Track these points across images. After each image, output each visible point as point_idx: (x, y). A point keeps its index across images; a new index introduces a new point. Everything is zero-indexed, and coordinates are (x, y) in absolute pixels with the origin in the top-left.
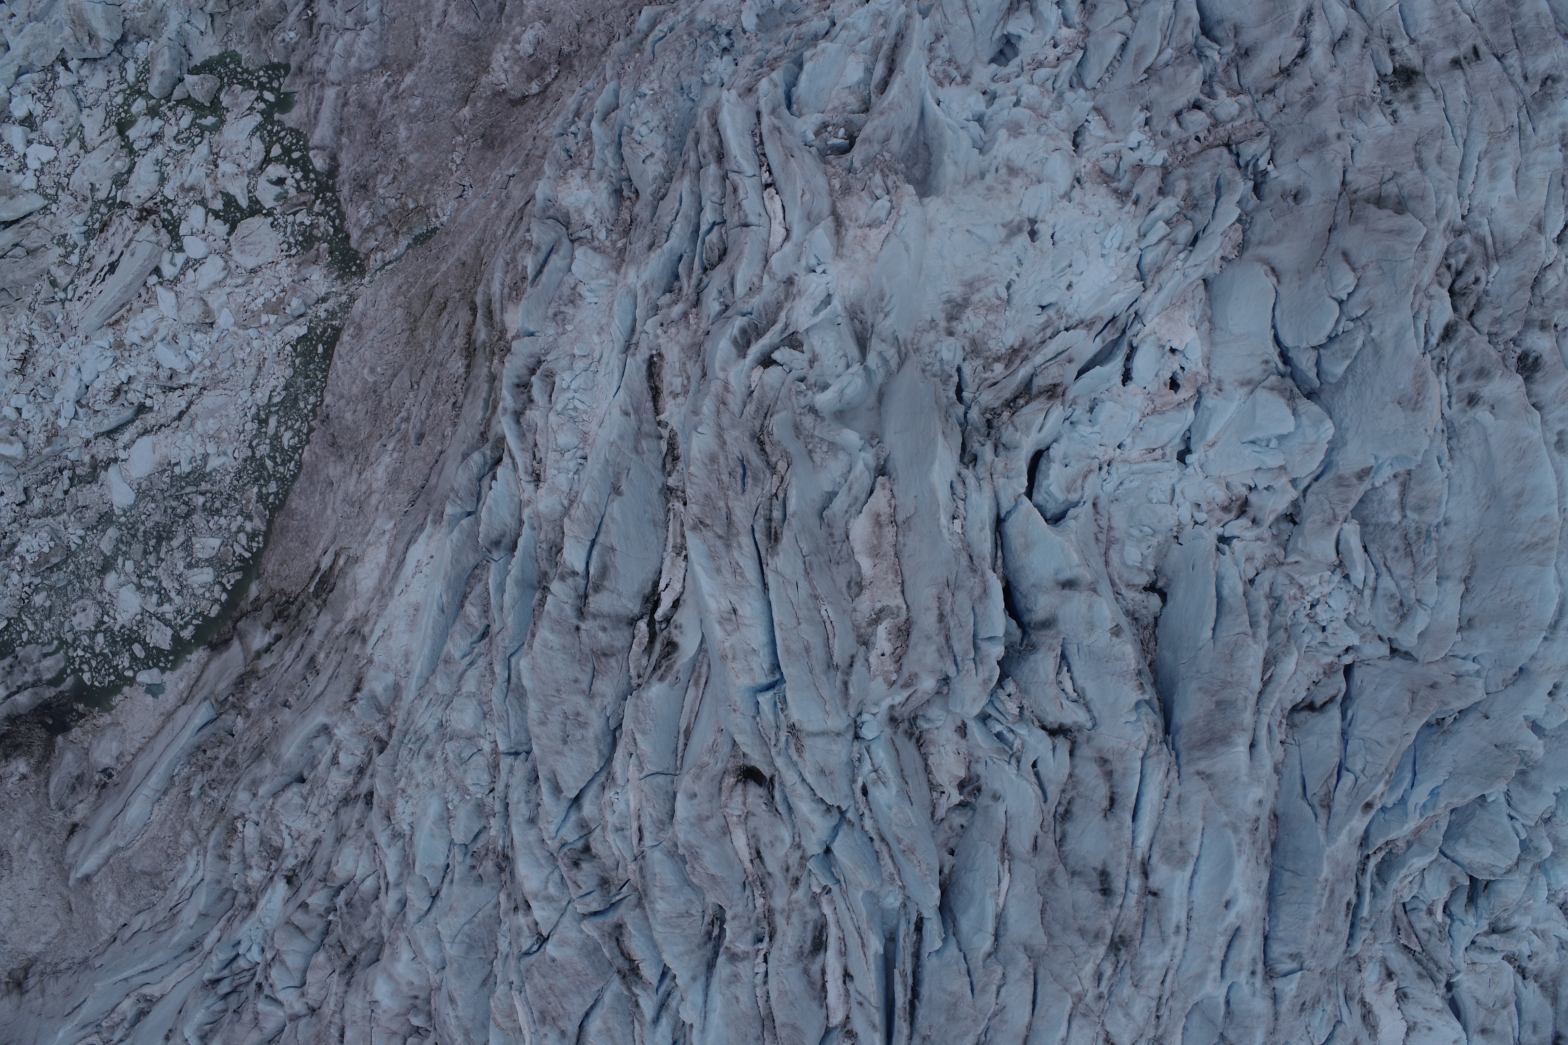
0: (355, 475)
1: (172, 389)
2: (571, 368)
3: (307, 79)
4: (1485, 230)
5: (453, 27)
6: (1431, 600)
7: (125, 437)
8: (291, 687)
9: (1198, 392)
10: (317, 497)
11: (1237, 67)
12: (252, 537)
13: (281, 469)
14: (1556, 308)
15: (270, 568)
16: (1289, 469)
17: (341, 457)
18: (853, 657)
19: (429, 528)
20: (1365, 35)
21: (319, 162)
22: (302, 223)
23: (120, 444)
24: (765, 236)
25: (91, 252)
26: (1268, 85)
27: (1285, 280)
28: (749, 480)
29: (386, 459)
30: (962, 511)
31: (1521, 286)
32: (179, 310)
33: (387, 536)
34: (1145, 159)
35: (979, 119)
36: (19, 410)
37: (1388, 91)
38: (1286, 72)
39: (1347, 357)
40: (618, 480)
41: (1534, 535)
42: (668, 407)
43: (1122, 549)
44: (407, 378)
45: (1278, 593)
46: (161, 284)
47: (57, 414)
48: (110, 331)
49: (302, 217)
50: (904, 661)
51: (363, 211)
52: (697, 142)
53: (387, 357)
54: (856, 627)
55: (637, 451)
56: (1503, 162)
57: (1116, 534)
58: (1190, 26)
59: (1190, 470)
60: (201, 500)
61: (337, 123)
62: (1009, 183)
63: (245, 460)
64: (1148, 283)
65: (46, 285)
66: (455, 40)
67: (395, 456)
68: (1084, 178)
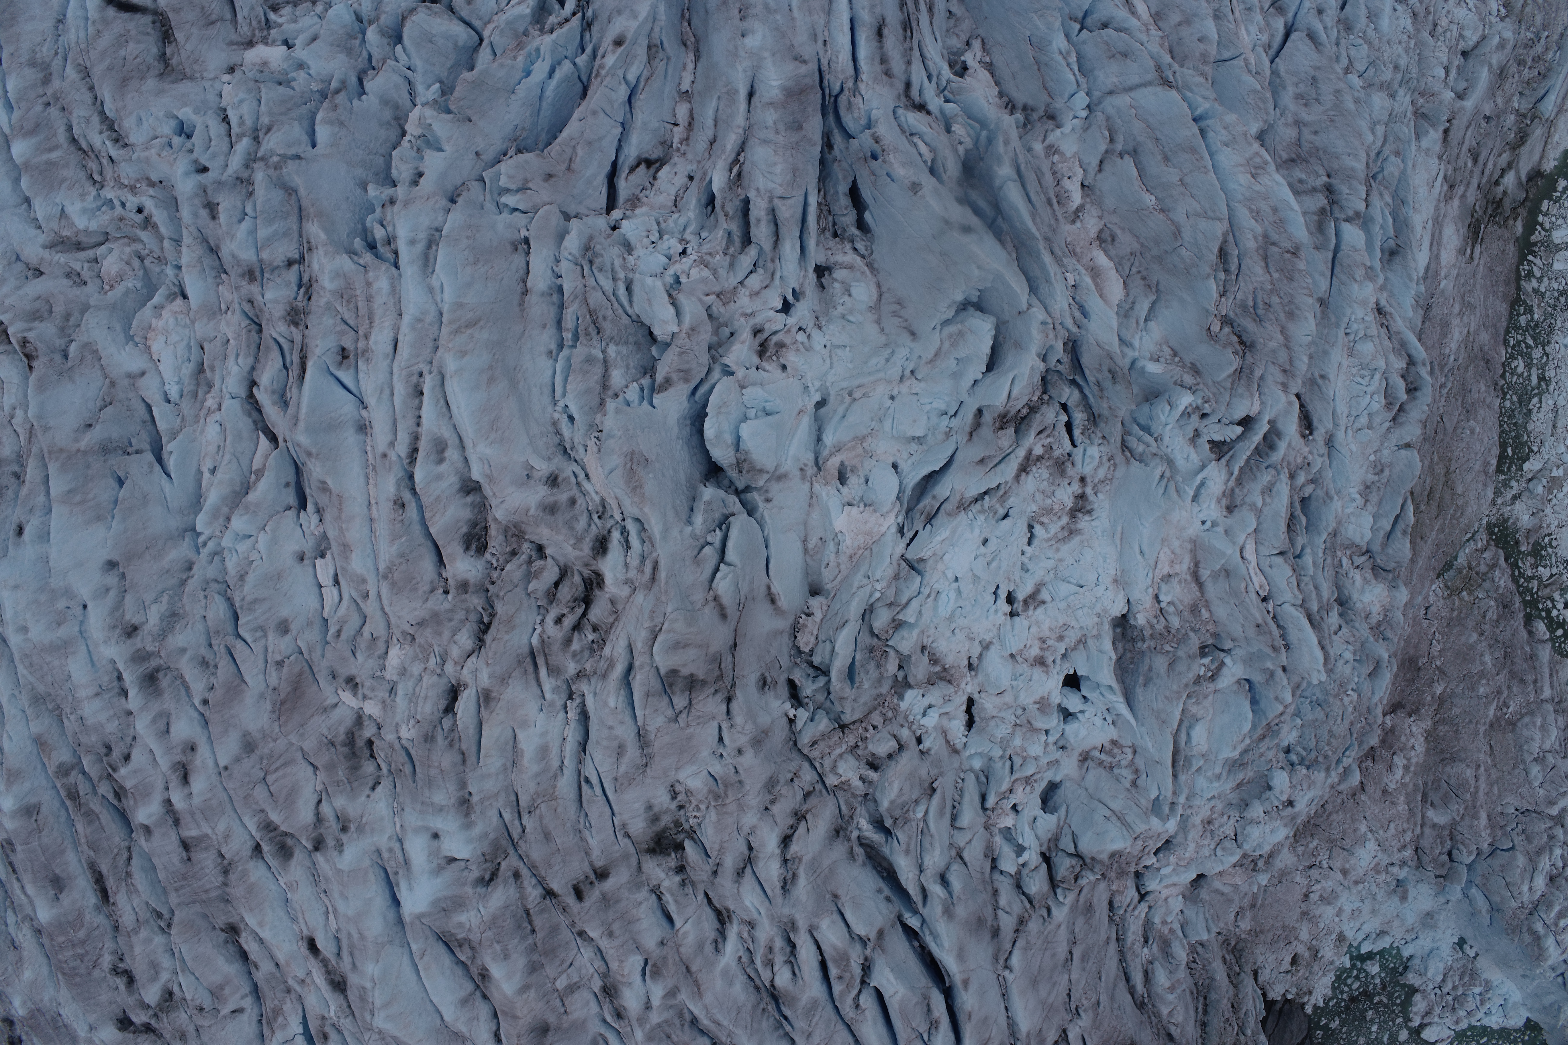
0: (1471, 330)
2: (1372, 415)
4: (548, 684)
6: (566, 265)
8: (1486, 135)
9: (820, 469)
10: (1491, 313)
11: (843, 817)
14: (451, 612)
15: (1512, 248)
16: (737, 385)
17: (1482, 351)
20: (718, 880)
21: (1541, 627)
22: (1545, 567)
24: (1260, 546)
26: (813, 801)
27: (763, 591)
28: (1250, 304)
29: (1453, 345)
30: (1069, 294)
33: (1443, 275)
34: (920, 698)
35: (1070, 717)
37: (683, 820)
38: (800, 817)
39: (707, 504)
41: (472, 337)
43: (867, 301)
44: (1448, 424)
49: (1545, 574)
51: (1502, 582)
53: (1463, 445)
54: (1095, 202)
56: (535, 768)
59: (817, 384)
61: (1536, 665)
62: (1041, 649)
64: (902, 563)
67: (1447, 351)
68: (966, 670)
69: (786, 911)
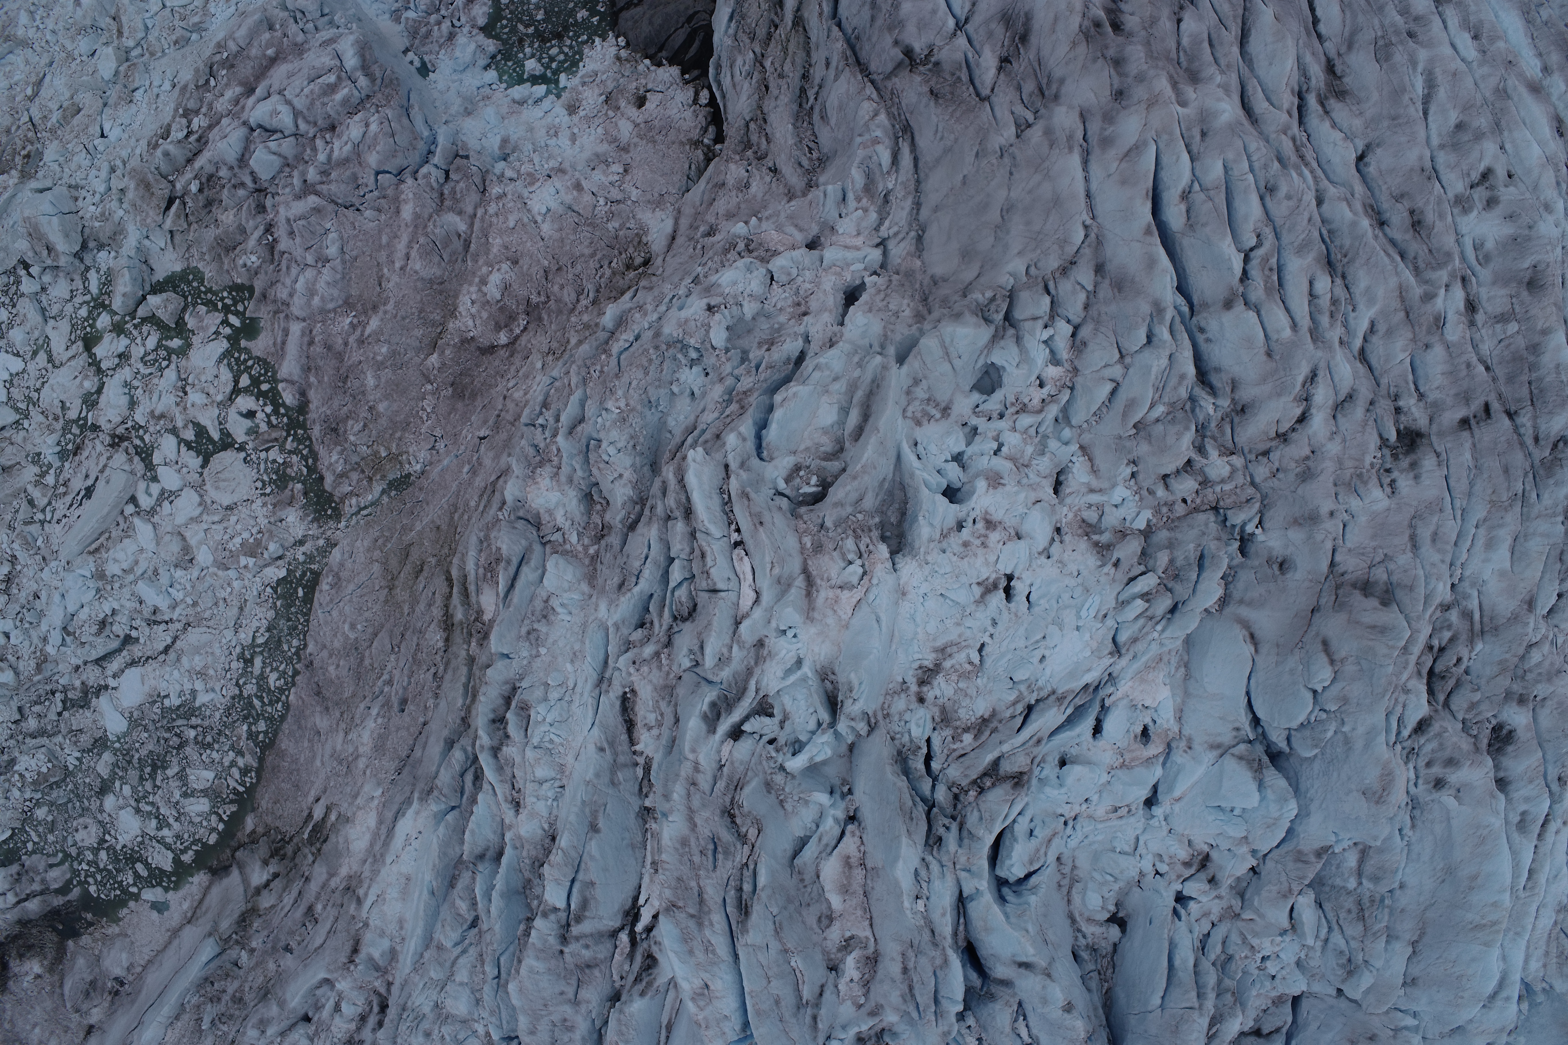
0: (341, 734)
1: (155, 622)
2: (546, 699)
3: (271, 308)
4: (1474, 604)
5: (416, 272)
6: (1379, 964)
7: (115, 665)
8: (292, 933)
9: (1169, 745)
10: (306, 744)
11: (1232, 422)
12: (245, 772)
13: (269, 709)
14: (1538, 682)
15: (264, 804)
16: (1250, 839)
17: (327, 709)
18: (822, 986)
19: (415, 805)
20: (1371, 396)
21: (289, 397)
22: (274, 461)
23: (109, 672)
24: (735, 600)
25: (65, 475)
26: (1262, 447)
27: (1264, 650)
28: (720, 857)
29: (371, 724)
30: (926, 891)
31: (1504, 670)
32: (158, 544)
33: (376, 802)
34: (1129, 518)
35: (958, 458)
36: (7, 636)
37: (1388, 458)
38: (1283, 437)
39: (1316, 746)
40: (596, 818)
41: (1483, 917)
42: (643, 738)
43: (1085, 889)
44: (387, 641)
45: (1231, 952)
46: (138, 513)
47: (45, 640)
48: (91, 559)
49: (274, 454)
50: (871, 985)
51: (335, 457)
52: (664, 493)
53: (367, 615)
54: (825, 952)
55: (613, 783)
56: (1502, 532)
57: (1080, 873)
58: (1185, 383)
59: (1155, 823)
60: (192, 733)
61: (304, 360)
62: (986, 536)
63: (233, 698)
64: (1123, 651)
65: (24, 505)
66: (419, 284)
67: (380, 721)
68: (1064, 530)
69: (1320, 354)
